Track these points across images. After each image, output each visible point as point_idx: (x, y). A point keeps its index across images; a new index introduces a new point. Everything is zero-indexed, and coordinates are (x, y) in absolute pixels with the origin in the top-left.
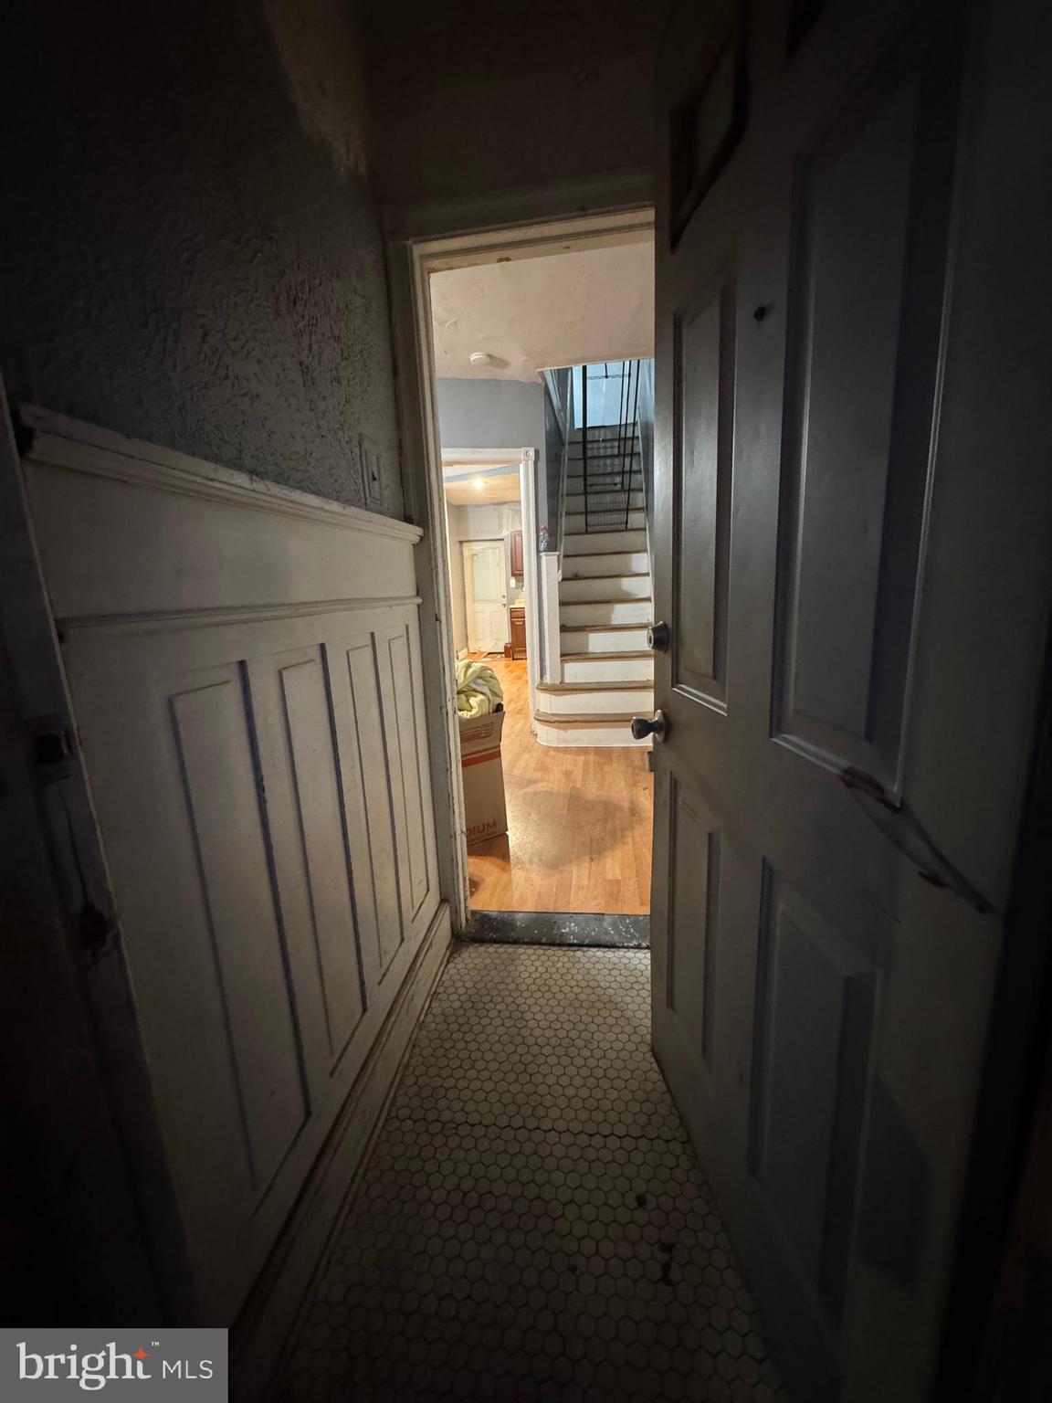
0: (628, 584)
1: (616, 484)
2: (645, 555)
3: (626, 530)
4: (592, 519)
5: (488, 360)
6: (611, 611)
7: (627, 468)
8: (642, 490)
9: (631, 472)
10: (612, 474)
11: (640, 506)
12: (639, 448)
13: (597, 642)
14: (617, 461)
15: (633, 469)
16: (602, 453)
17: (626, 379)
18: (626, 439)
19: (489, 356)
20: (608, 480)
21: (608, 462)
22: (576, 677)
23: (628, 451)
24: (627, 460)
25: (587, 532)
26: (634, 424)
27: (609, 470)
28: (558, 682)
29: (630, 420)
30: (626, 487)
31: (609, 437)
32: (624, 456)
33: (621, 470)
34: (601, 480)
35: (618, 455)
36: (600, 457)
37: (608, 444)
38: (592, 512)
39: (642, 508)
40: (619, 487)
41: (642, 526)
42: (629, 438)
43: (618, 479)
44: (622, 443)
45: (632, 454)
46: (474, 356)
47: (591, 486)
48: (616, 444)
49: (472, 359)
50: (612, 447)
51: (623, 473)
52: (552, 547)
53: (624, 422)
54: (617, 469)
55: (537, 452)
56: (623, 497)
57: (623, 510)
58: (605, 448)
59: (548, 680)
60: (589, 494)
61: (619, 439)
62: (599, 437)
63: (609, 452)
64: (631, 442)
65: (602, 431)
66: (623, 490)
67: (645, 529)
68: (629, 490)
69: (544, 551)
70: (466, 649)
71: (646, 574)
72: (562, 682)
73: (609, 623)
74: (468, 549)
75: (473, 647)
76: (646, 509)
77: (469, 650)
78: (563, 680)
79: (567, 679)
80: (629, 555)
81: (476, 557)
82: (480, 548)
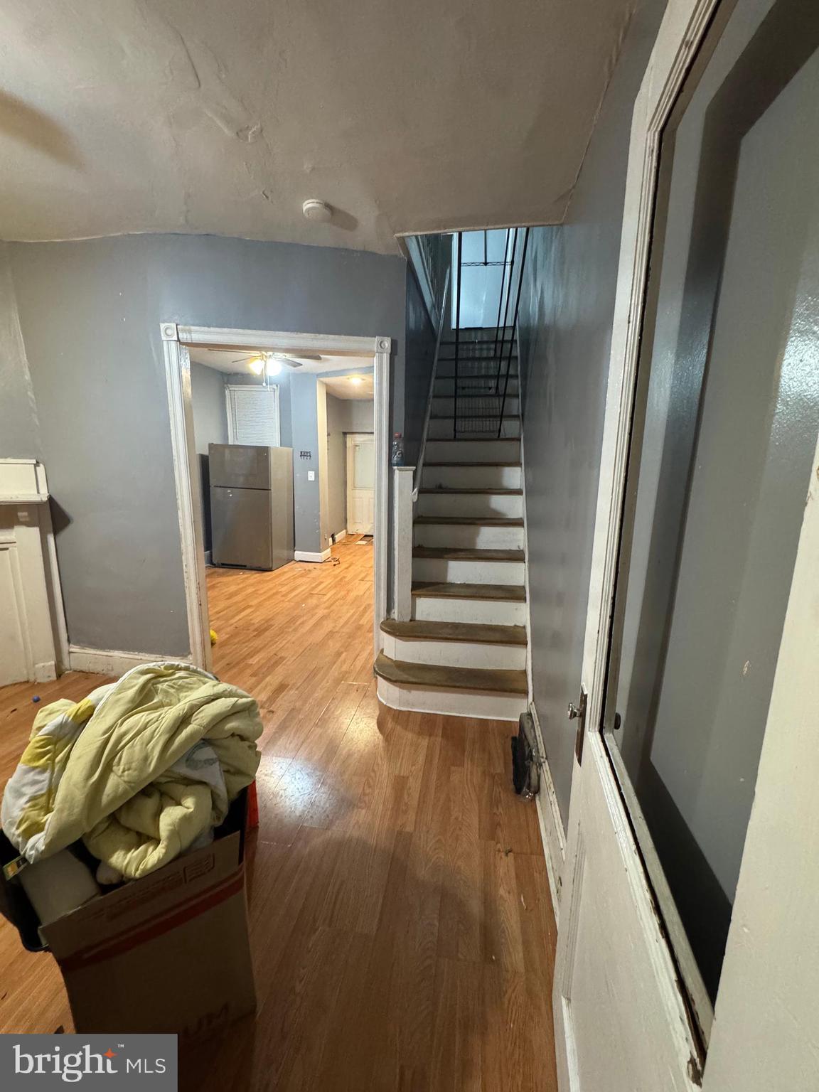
0: (499, 503)
1: (490, 388)
2: (518, 469)
3: (499, 439)
4: (461, 424)
5: (327, 212)
6: (477, 534)
7: (503, 371)
8: (517, 396)
9: (508, 376)
10: (488, 377)
11: (515, 413)
12: (517, 351)
13: (459, 571)
14: (492, 364)
15: (510, 373)
16: (477, 354)
17: (508, 268)
18: (503, 341)
19: (328, 206)
20: (482, 383)
21: (484, 364)
22: (428, 615)
23: (506, 353)
24: (504, 364)
25: (455, 439)
26: (514, 328)
27: (483, 372)
28: (407, 619)
29: (510, 323)
30: (501, 391)
31: (485, 339)
32: (501, 359)
33: (496, 374)
34: (474, 383)
35: (494, 358)
36: (474, 359)
37: (485, 346)
38: (462, 417)
39: (518, 416)
40: (493, 391)
41: (515, 435)
42: (508, 341)
43: (492, 383)
44: (499, 345)
45: (510, 358)
46: (308, 205)
47: (463, 388)
48: (493, 346)
49: (304, 209)
50: (489, 349)
51: (498, 377)
53: (502, 325)
54: (492, 372)
55: (394, 344)
56: (497, 402)
57: (495, 417)
58: (481, 349)
59: (395, 615)
60: (460, 396)
61: (496, 342)
62: (476, 338)
63: (485, 354)
64: (509, 346)
65: (479, 333)
66: (497, 395)
67: (519, 440)
68: (505, 395)
69: (397, 465)
70: (344, 531)
71: (518, 492)
72: (412, 622)
73: (472, 547)
74: (350, 440)
75: (351, 529)
76: (522, 417)
77: (347, 532)
78: (412, 620)
79: (418, 617)
80: (499, 468)
81: (357, 448)
82: (362, 439)
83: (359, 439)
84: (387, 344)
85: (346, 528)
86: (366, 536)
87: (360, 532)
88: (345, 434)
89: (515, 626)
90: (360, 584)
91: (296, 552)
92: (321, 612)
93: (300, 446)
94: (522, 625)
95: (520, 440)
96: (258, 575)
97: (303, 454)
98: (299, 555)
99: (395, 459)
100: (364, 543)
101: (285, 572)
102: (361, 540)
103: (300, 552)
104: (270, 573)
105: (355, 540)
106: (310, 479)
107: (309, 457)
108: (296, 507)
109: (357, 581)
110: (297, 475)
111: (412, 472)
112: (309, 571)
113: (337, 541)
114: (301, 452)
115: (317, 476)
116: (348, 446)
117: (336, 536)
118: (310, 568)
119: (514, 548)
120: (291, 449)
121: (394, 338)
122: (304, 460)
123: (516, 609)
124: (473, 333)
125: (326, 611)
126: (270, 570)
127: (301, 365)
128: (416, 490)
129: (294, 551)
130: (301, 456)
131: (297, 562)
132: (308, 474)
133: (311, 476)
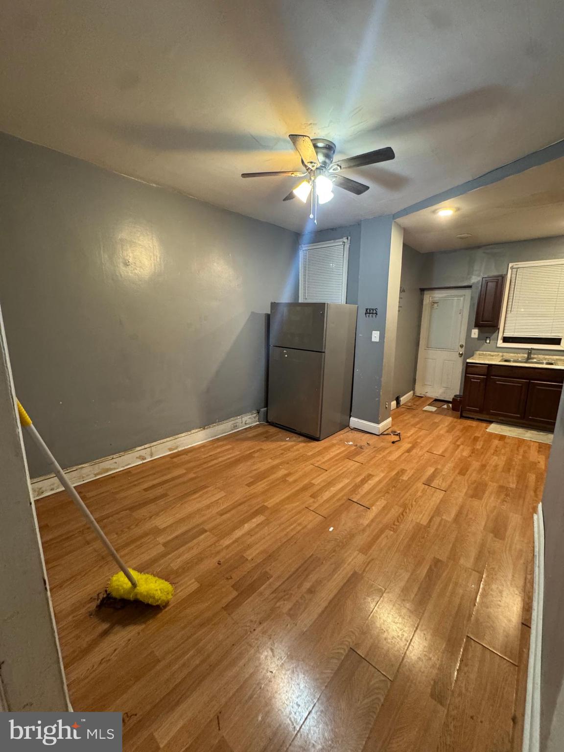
70: (411, 392)
74: (428, 298)
75: (419, 391)
77: (414, 393)
81: (436, 305)
82: (440, 296)
83: (438, 295)
85: (413, 389)
86: (436, 400)
87: (429, 395)
88: (422, 290)
90: (424, 491)
91: (352, 417)
93: (366, 301)
96: (302, 444)
97: (370, 312)
98: (354, 422)
100: (433, 409)
101: (333, 445)
102: (430, 405)
103: (356, 420)
104: (317, 443)
105: (423, 404)
106: (374, 339)
107: (374, 315)
108: (356, 370)
109: (420, 485)
110: (361, 335)
112: (361, 447)
113: (401, 403)
114: (367, 310)
115: (382, 337)
116: (424, 303)
117: (401, 399)
118: (364, 443)
120: (357, 306)
122: (371, 319)
126: (317, 440)
127: (368, 188)
129: (350, 415)
130: (366, 314)
131: (353, 431)
132: (371, 335)
133: (376, 336)
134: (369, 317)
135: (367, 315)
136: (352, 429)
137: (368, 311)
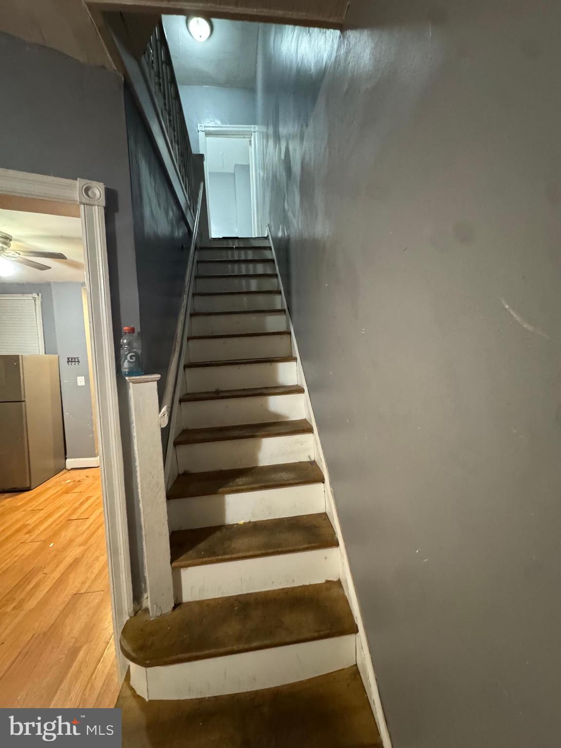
0: (279, 405)
2: (295, 364)
6: (258, 448)
11: (279, 307)
13: (240, 507)
22: (201, 591)
28: (169, 606)
39: (282, 311)
41: (282, 328)
52: (143, 367)
59: (148, 604)
69: (131, 373)
71: (298, 390)
72: (177, 611)
73: (254, 466)
76: (288, 311)
78: (178, 605)
79: (187, 596)
80: (274, 364)
84: (98, 191)
89: (328, 582)
91: (67, 460)
92: (74, 552)
93: (65, 352)
94: (336, 580)
95: (290, 333)
97: (70, 360)
98: (71, 463)
99: (126, 365)
101: (50, 488)
103: (72, 460)
104: (27, 493)
106: (79, 384)
107: (77, 363)
108: (66, 414)
110: (64, 381)
111: (156, 383)
114: (68, 359)
115: (87, 381)
118: (81, 477)
119: (304, 459)
120: (57, 356)
121: (111, 187)
122: (73, 366)
123: (326, 558)
124: (230, 242)
125: (82, 548)
126: (27, 489)
127: (50, 268)
128: (164, 409)
129: (66, 459)
130: (68, 362)
131: (70, 471)
132: (77, 379)
133: (81, 381)
134: (71, 364)
135: (70, 363)
136: (69, 470)
137: (70, 359)
